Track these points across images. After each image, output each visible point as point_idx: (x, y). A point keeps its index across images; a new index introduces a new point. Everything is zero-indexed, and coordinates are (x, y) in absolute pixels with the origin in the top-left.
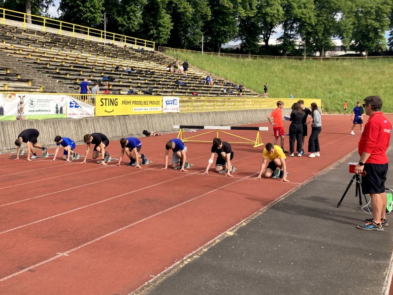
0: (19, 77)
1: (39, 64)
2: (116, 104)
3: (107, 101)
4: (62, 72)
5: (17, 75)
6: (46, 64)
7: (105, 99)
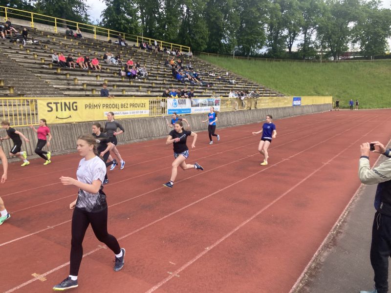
2: (75, 108)
3: (59, 105)
7: (54, 103)
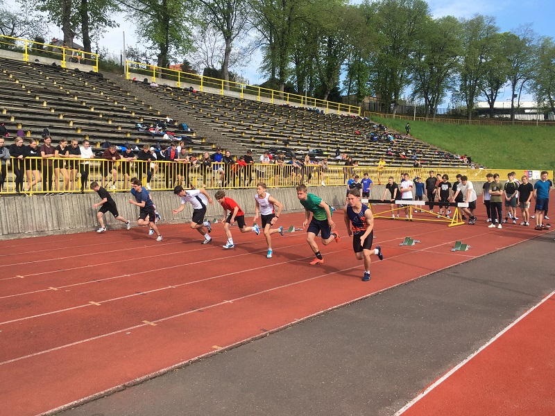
0: (214, 147)
1: (235, 133)
4: (257, 141)
5: (212, 144)
6: (242, 133)
